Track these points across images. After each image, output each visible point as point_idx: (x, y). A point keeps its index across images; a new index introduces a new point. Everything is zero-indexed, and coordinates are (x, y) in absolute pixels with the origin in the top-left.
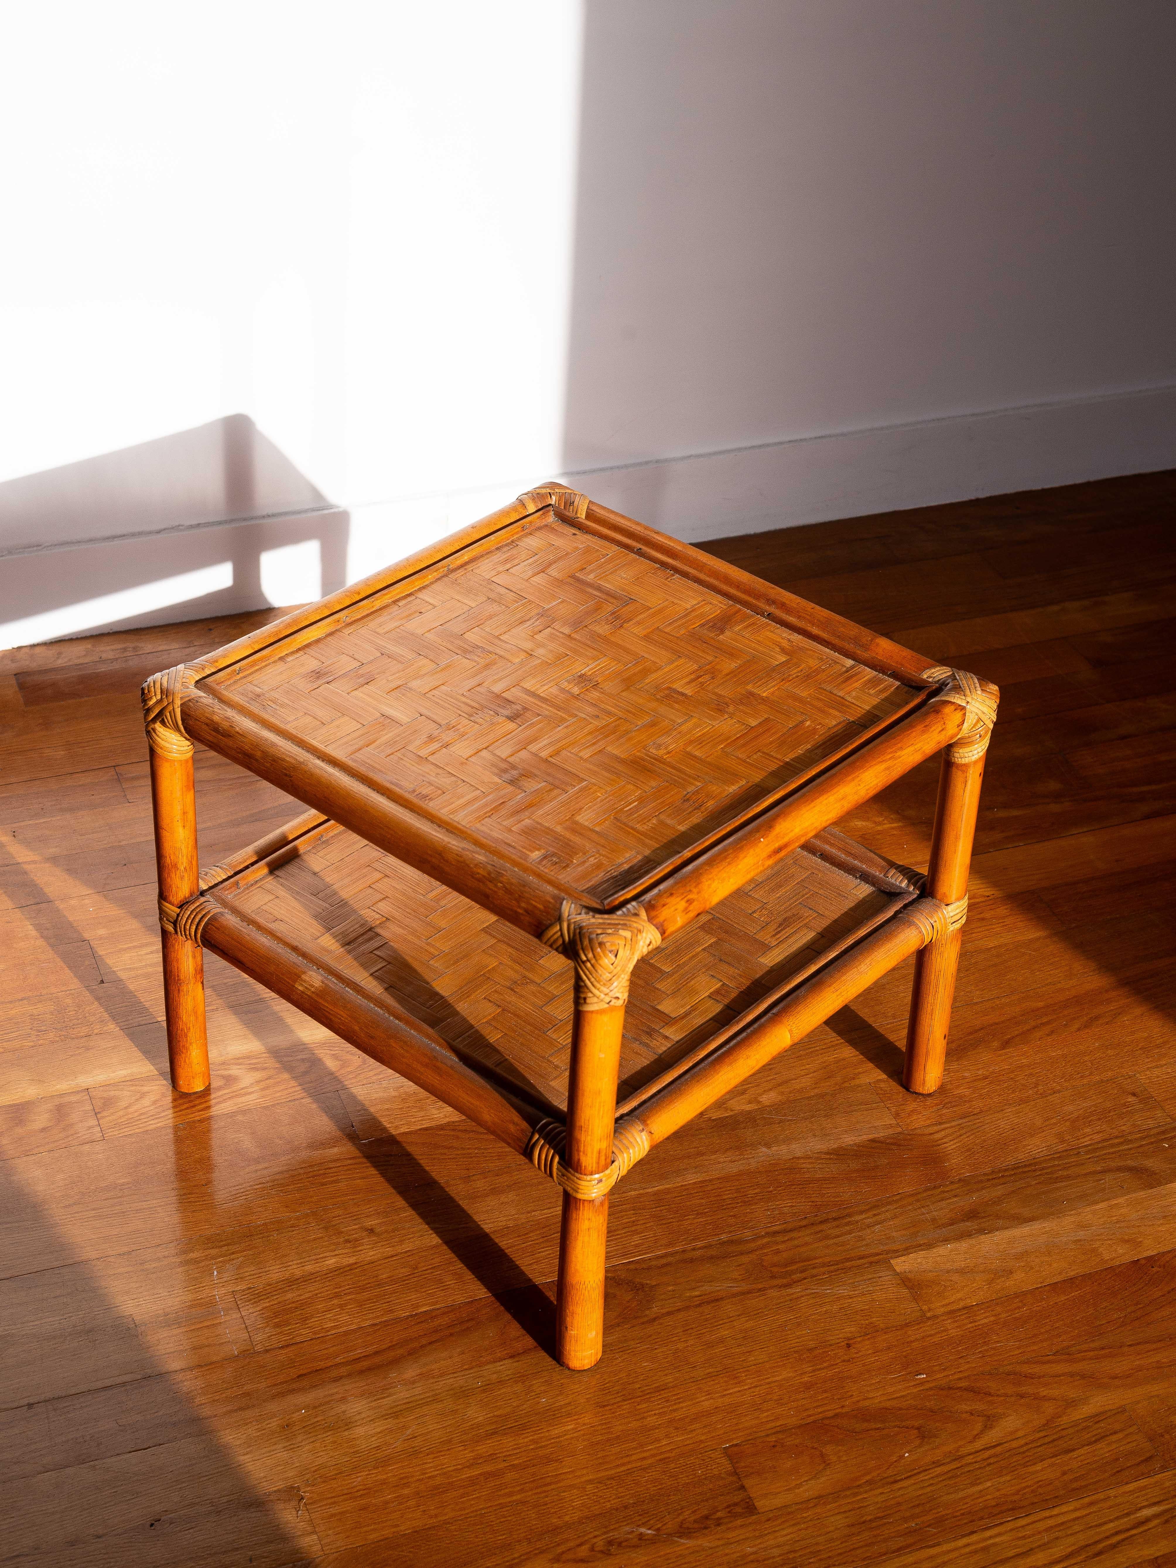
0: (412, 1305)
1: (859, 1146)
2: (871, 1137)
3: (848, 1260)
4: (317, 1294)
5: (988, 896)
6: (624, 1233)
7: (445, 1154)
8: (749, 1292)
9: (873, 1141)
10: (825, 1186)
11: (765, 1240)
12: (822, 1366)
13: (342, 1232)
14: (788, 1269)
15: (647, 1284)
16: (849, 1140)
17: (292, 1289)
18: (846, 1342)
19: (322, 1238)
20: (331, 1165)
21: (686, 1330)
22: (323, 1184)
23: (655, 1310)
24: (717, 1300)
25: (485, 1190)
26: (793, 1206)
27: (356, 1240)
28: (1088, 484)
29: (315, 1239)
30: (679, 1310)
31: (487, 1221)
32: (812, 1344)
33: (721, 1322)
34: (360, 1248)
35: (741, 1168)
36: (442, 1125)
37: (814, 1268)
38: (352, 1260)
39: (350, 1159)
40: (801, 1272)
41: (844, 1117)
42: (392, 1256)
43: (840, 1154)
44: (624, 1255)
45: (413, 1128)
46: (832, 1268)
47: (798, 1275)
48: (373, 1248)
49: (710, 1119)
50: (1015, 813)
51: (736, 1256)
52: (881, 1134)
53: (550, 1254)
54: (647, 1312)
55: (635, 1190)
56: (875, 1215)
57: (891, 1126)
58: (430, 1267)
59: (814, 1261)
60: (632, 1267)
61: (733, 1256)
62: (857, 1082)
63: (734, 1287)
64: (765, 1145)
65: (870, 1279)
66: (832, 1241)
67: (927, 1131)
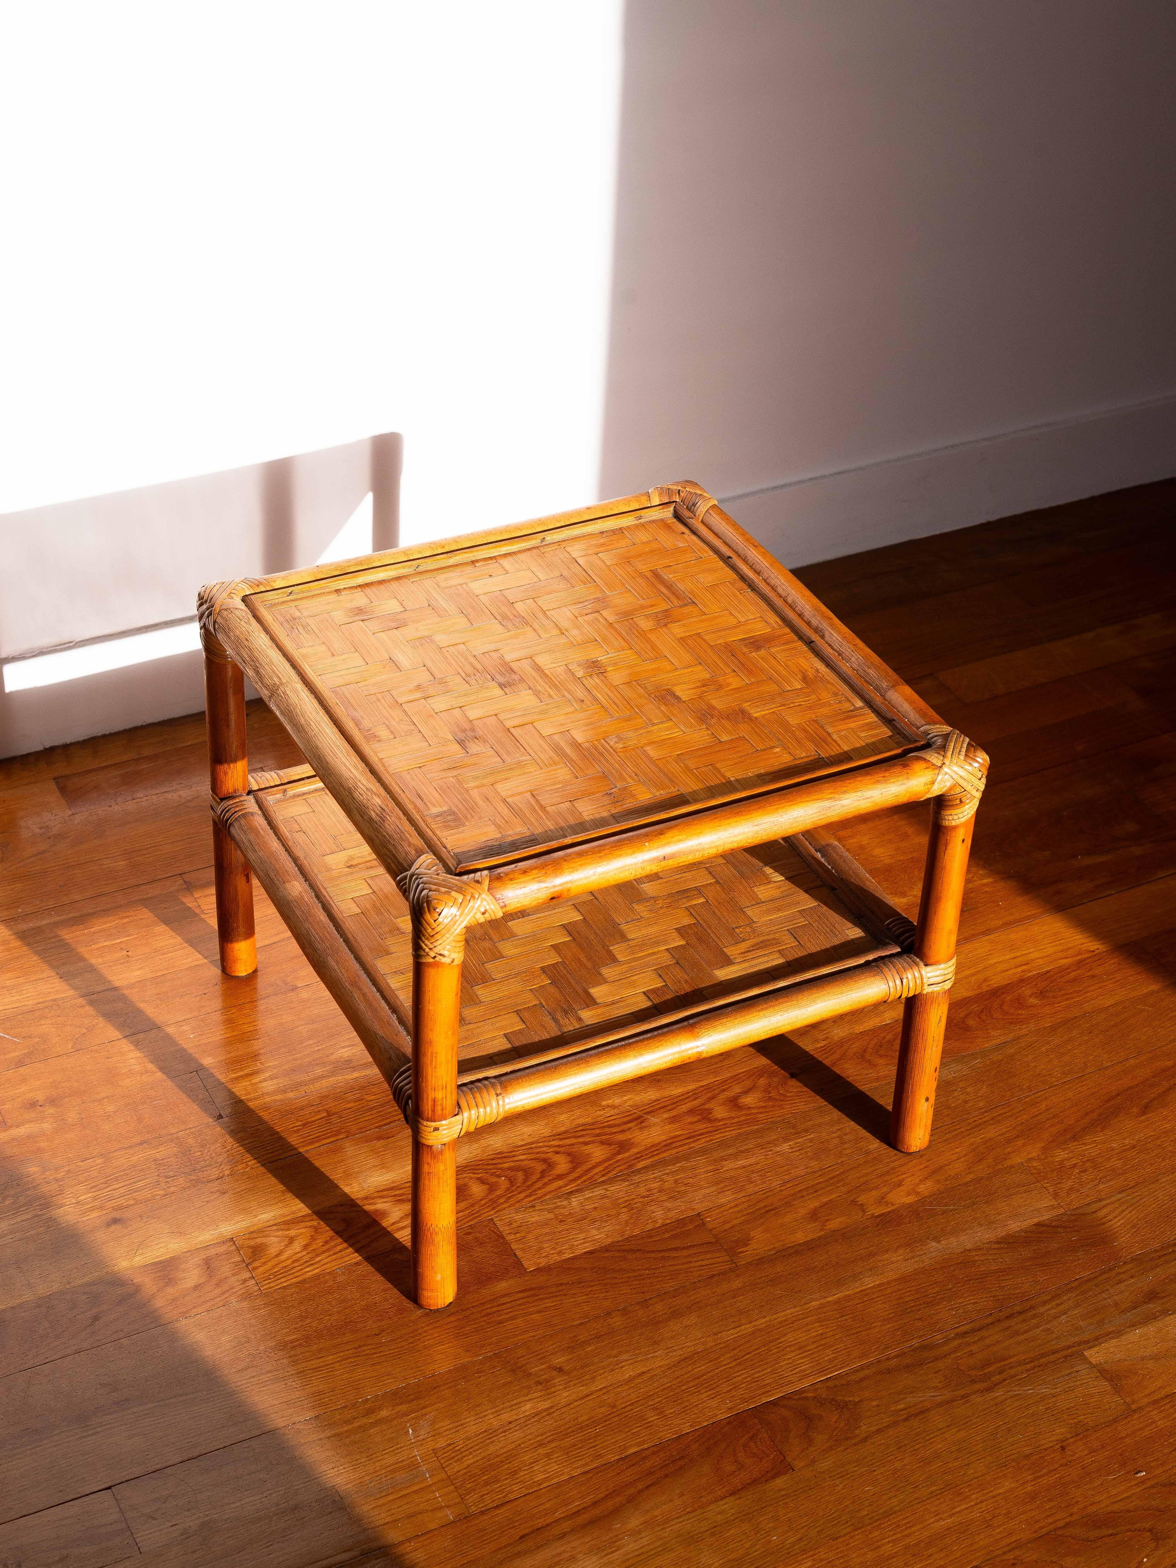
0: (620, 1447)
1: (1026, 1232)
2: (1036, 1220)
3: (1043, 1355)
4: (520, 1445)
5: (1093, 951)
7: (616, 1278)
8: (953, 1400)
9: (1038, 1225)
10: (1002, 1278)
11: (956, 1342)
12: (1042, 1473)
13: (531, 1374)
14: (985, 1371)
15: (850, 1401)
16: (1015, 1226)
17: (494, 1441)
18: (1059, 1445)
19: (511, 1382)
20: (503, 1301)
21: (900, 1447)
22: (501, 1322)
23: (864, 1429)
24: (923, 1412)
25: (665, 1314)
26: (976, 1303)
27: (547, 1381)
28: (1092, 499)
29: (504, 1384)
30: (888, 1427)
31: (675, 1348)
32: (1027, 1450)
33: (932, 1436)
34: (552, 1390)
35: (916, 1266)
36: (606, 1246)
37: (1011, 1368)
38: (547, 1404)
39: (521, 1292)
40: (1000, 1373)
41: (1005, 1201)
42: (588, 1396)
43: (1009, 1242)
44: (821, 1372)
45: (579, 1252)
46: (1028, 1366)
47: (997, 1377)
48: (565, 1388)
49: (873, 1216)
50: (1099, 859)
51: (931, 1362)
52: (1046, 1217)
53: (746, 1378)
54: (857, 1432)
55: (816, 1300)
56: (1058, 1305)
57: (1053, 1208)
58: (629, 1403)
59: (1010, 1361)
60: (830, 1384)
61: (929, 1363)
62: (1009, 1163)
63: (936, 1396)
64: (934, 1239)
65: (1068, 1374)
66: (1022, 1337)
67: (1089, 1209)
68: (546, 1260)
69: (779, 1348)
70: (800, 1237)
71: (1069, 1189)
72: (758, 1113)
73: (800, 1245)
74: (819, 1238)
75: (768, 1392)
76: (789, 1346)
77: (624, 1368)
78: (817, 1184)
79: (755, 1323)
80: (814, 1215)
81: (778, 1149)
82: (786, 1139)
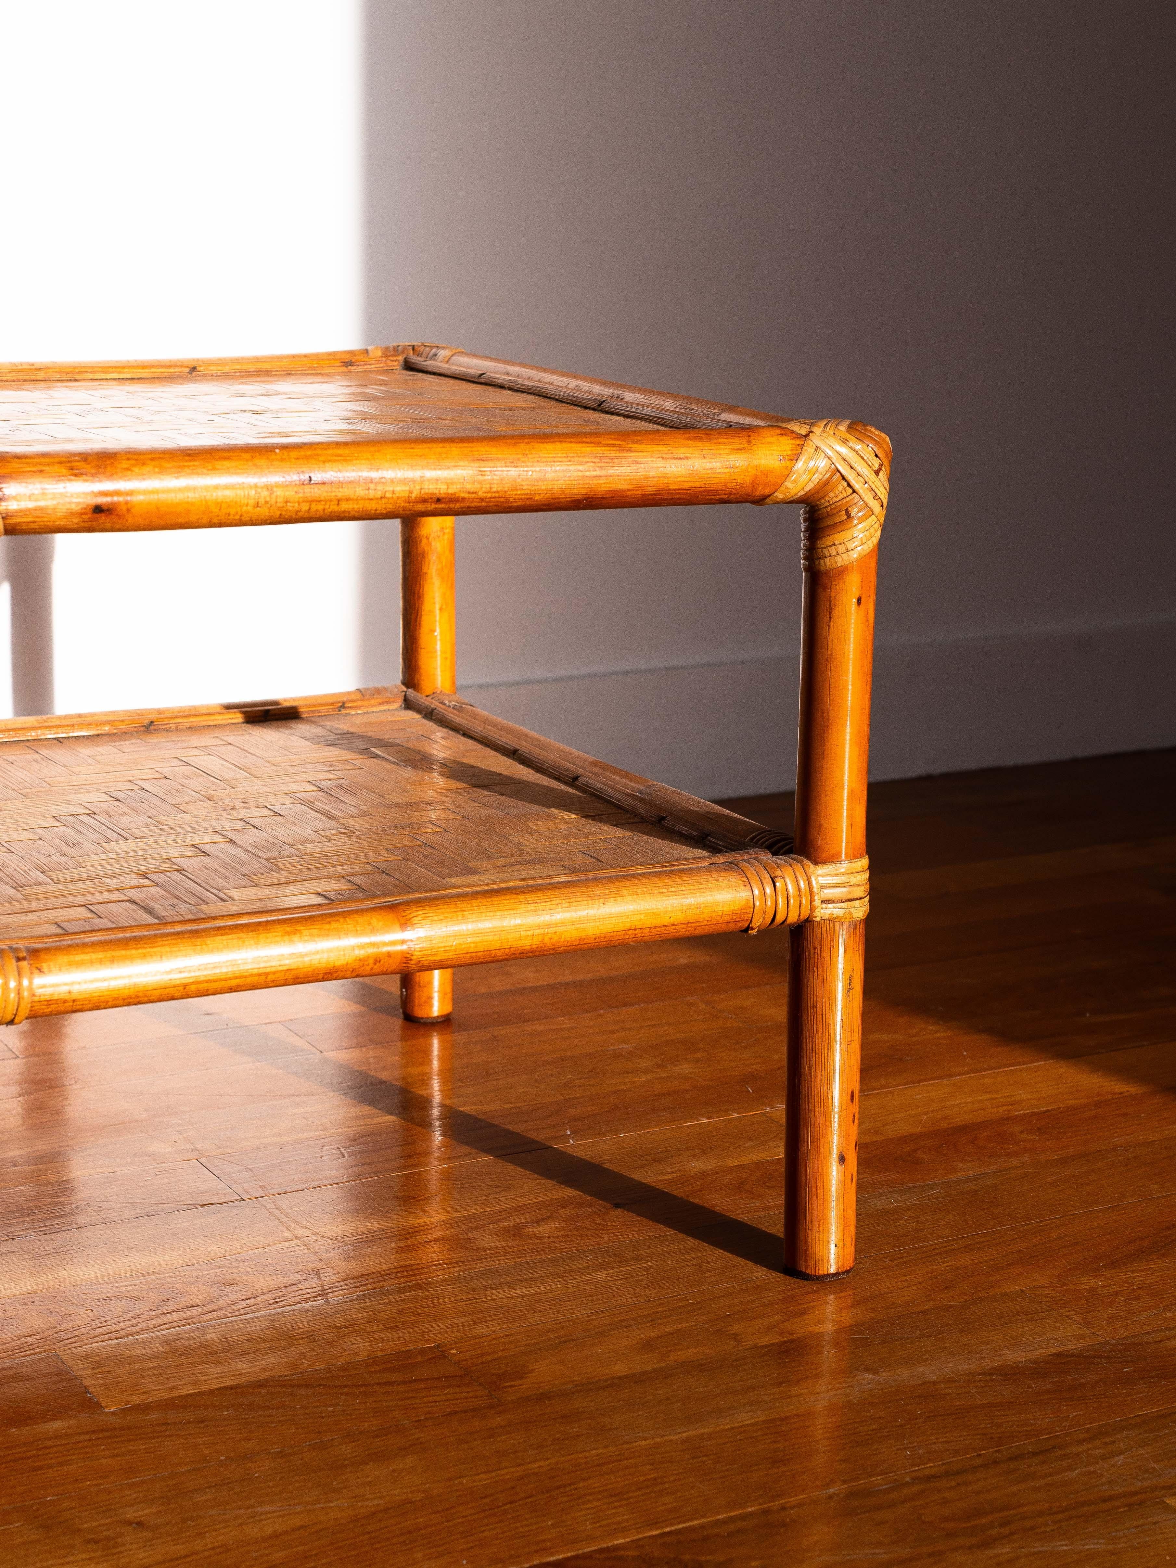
1: (1036, 1363)
2: (1053, 1350)
3: (1085, 1504)
5: (1123, 1093)
6: (642, 1495)
7: (271, 1416)
8: (913, 1559)
9: (1057, 1355)
10: (997, 1413)
11: (916, 1488)
13: (79, 1530)
14: (973, 1523)
15: (707, 1561)
16: (1014, 1356)
19: (38, 1541)
20: (49, 1443)
22: (38, 1469)
25: (358, 1456)
26: (950, 1442)
27: (109, 1539)
29: (23, 1544)
31: (369, 1496)
34: (118, 1550)
36: (260, 1381)
37: (1023, 1519)
39: (87, 1433)
40: (1002, 1525)
41: (994, 1330)
42: (185, 1556)
43: (1007, 1374)
44: (652, 1525)
45: (205, 1388)
46: (1058, 1517)
47: (998, 1530)
48: (144, 1547)
49: (755, 1347)
52: (1072, 1346)
55: (646, 1439)
56: (1106, 1444)
57: (1083, 1337)
59: (1021, 1510)
60: (668, 1539)
62: (999, 1290)
64: (867, 1370)
65: (1136, 1527)
66: (1041, 1482)
67: (1149, 1338)
68: (143, 1397)
69: (572, 1495)
70: (620, 1369)
71: (1111, 1318)
72: (554, 1242)
73: (620, 1378)
74: (655, 1371)
75: (544, 1550)
76: (591, 1494)
77: (265, 1523)
78: (654, 1313)
79: (526, 1466)
80: (648, 1346)
81: (587, 1277)
82: (601, 1267)
